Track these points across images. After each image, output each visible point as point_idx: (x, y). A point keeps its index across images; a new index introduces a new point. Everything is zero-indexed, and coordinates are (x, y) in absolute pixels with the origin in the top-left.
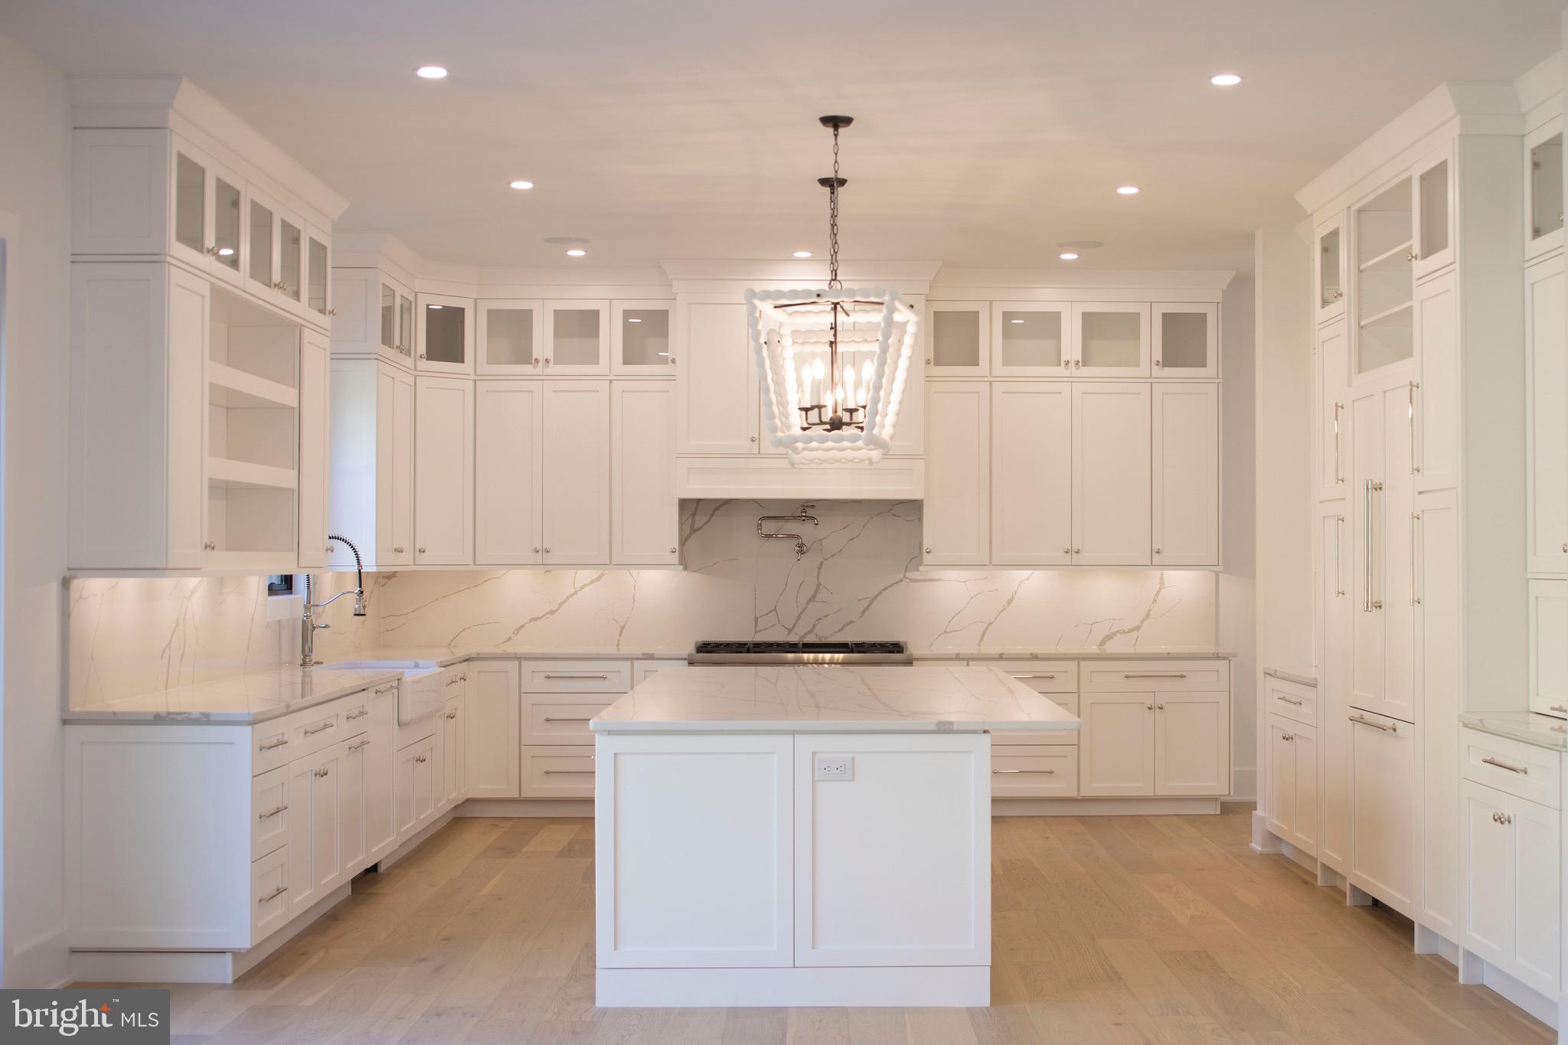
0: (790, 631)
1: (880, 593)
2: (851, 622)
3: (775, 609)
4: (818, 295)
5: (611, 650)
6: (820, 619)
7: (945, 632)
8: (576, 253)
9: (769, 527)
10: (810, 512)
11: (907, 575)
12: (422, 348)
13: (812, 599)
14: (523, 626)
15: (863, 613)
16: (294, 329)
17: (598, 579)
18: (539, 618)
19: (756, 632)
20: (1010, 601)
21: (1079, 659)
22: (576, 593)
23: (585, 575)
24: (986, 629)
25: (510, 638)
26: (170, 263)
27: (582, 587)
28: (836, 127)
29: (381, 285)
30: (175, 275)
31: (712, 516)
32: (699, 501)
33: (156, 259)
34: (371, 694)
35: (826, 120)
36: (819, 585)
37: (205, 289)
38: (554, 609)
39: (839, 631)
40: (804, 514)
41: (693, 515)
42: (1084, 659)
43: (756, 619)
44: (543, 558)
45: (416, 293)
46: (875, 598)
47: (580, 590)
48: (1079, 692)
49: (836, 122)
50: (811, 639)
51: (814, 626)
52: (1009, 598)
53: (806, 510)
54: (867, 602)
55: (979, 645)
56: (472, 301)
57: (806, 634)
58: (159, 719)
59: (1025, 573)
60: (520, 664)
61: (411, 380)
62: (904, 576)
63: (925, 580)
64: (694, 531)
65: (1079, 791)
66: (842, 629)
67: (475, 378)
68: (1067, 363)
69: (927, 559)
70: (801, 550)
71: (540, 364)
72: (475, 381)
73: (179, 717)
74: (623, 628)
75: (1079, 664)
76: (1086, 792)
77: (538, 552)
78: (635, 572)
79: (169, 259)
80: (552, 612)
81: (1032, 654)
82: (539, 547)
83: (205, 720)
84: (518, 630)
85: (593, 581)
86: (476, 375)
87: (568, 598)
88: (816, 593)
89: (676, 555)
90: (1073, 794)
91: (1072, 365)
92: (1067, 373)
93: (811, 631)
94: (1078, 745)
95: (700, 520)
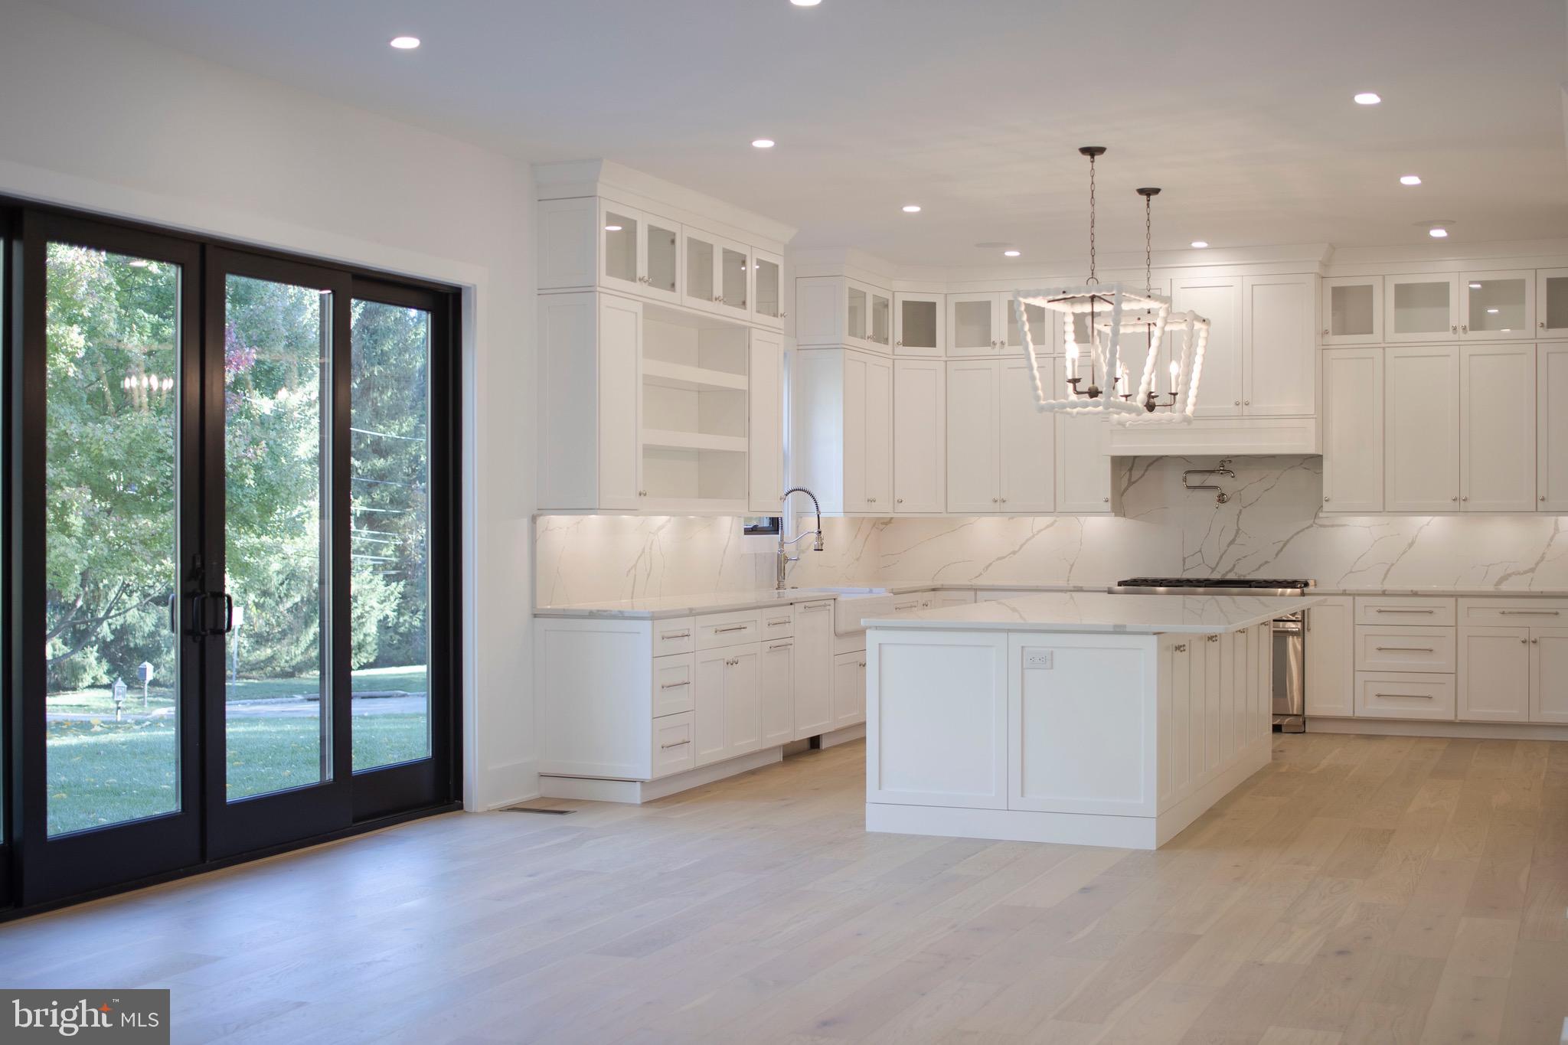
0: (1213, 570)
1: (1292, 537)
2: (1266, 562)
3: (1200, 551)
4: (1064, 292)
5: (1062, 583)
6: (1240, 559)
7: (1351, 572)
8: (1012, 254)
9: (1195, 480)
10: (1228, 466)
11: (1316, 521)
12: (899, 337)
13: (1232, 542)
14: (990, 564)
15: (1277, 555)
16: (741, 332)
17: (1052, 524)
18: (1004, 558)
19: (1184, 570)
20: (1411, 545)
21: (1457, 596)
22: (1033, 536)
23: (1042, 521)
24: (1388, 570)
25: (981, 574)
26: (600, 292)
27: (1039, 532)
28: (1092, 156)
29: (847, 290)
30: (605, 301)
31: (1146, 470)
32: (1135, 457)
33: (589, 289)
34: (799, 608)
35: (1085, 151)
36: (1238, 530)
37: (638, 308)
38: (1016, 550)
39: (1257, 570)
40: (1222, 468)
41: (1130, 470)
42: (1462, 596)
43: (1184, 559)
44: (1000, 506)
45: (894, 292)
46: (1288, 541)
47: (1037, 534)
48: (1456, 625)
49: (1091, 152)
50: (1231, 576)
51: (1234, 566)
52: (1410, 542)
53: (1224, 465)
54: (1281, 544)
55: (1382, 584)
56: (942, 296)
57: (1227, 573)
58: (592, 615)
59: (1426, 519)
60: (976, 594)
61: (889, 363)
62: (1314, 522)
63: (1333, 526)
64: (1131, 483)
65: (1456, 716)
66: (1259, 567)
67: (946, 359)
68: (1455, 329)
69: (1326, 506)
70: (1221, 499)
71: (998, 345)
72: (946, 361)
73: (605, 614)
74: (1072, 566)
75: (1456, 600)
76: (1462, 717)
77: (996, 501)
78: (1082, 519)
79: (598, 289)
80: (1014, 553)
81: (1412, 591)
82: (997, 497)
83: (621, 616)
84: (987, 567)
85: (1048, 527)
86: (946, 356)
87: (1027, 540)
88: (1236, 536)
89: (1109, 504)
90: (1450, 717)
91: (1460, 330)
92: (1456, 337)
93: (1230, 571)
94: (1456, 673)
95: (1136, 474)
